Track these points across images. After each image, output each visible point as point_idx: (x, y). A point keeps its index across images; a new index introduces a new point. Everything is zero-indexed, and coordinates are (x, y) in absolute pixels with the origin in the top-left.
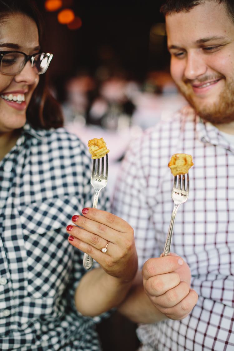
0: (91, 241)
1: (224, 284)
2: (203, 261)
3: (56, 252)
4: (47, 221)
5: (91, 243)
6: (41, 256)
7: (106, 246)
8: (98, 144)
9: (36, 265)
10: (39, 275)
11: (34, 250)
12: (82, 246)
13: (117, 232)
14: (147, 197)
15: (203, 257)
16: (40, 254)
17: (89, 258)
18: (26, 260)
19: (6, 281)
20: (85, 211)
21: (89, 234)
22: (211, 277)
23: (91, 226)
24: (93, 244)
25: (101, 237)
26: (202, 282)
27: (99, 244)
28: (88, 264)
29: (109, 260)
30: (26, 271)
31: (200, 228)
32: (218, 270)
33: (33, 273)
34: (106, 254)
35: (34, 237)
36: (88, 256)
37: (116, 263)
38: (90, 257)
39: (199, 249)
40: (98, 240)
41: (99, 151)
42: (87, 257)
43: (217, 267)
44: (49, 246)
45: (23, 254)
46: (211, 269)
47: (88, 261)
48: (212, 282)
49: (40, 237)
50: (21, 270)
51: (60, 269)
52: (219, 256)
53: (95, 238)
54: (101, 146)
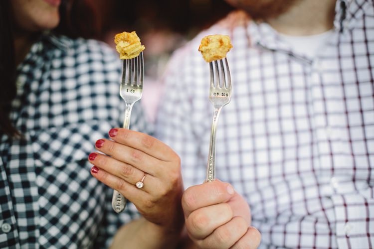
0: (122, 174)
1: (300, 227)
2: (270, 200)
3: (78, 193)
4: (67, 150)
5: (122, 175)
6: (57, 196)
7: (142, 179)
8: (129, 39)
9: (50, 208)
10: (54, 221)
11: (48, 187)
12: (111, 180)
13: (158, 160)
14: (192, 124)
15: (268, 194)
16: (57, 193)
17: (120, 198)
18: (37, 199)
19: (10, 228)
20: (113, 132)
21: (119, 163)
22: (283, 220)
23: (122, 152)
24: (125, 177)
25: (135, 167)
26: (272, 227)
27: (132, 176)
28: (119, 206)
29: (146, 198)
30: (37, 216)
31: (262, 157)
32: (291, 209)
33: (46, 218)
34: (142, 190)
35: (49, 171)
36: (119, 194)
37: (156, 202)
38: (121, 196)
39: (263, 184)
40: (132, 171)
41: (130, 48)
42: (117, 196)
43: (288, 207)
44: (70, 183)
45: (34, 192)
46: (281, 209)
47: (118, 202)
48: (285, 225)
49: (58, 171)
50: (30, 214)
51: (84, 215)
52: (290, 192)
53: (127, 169)
54: (132, 41)
